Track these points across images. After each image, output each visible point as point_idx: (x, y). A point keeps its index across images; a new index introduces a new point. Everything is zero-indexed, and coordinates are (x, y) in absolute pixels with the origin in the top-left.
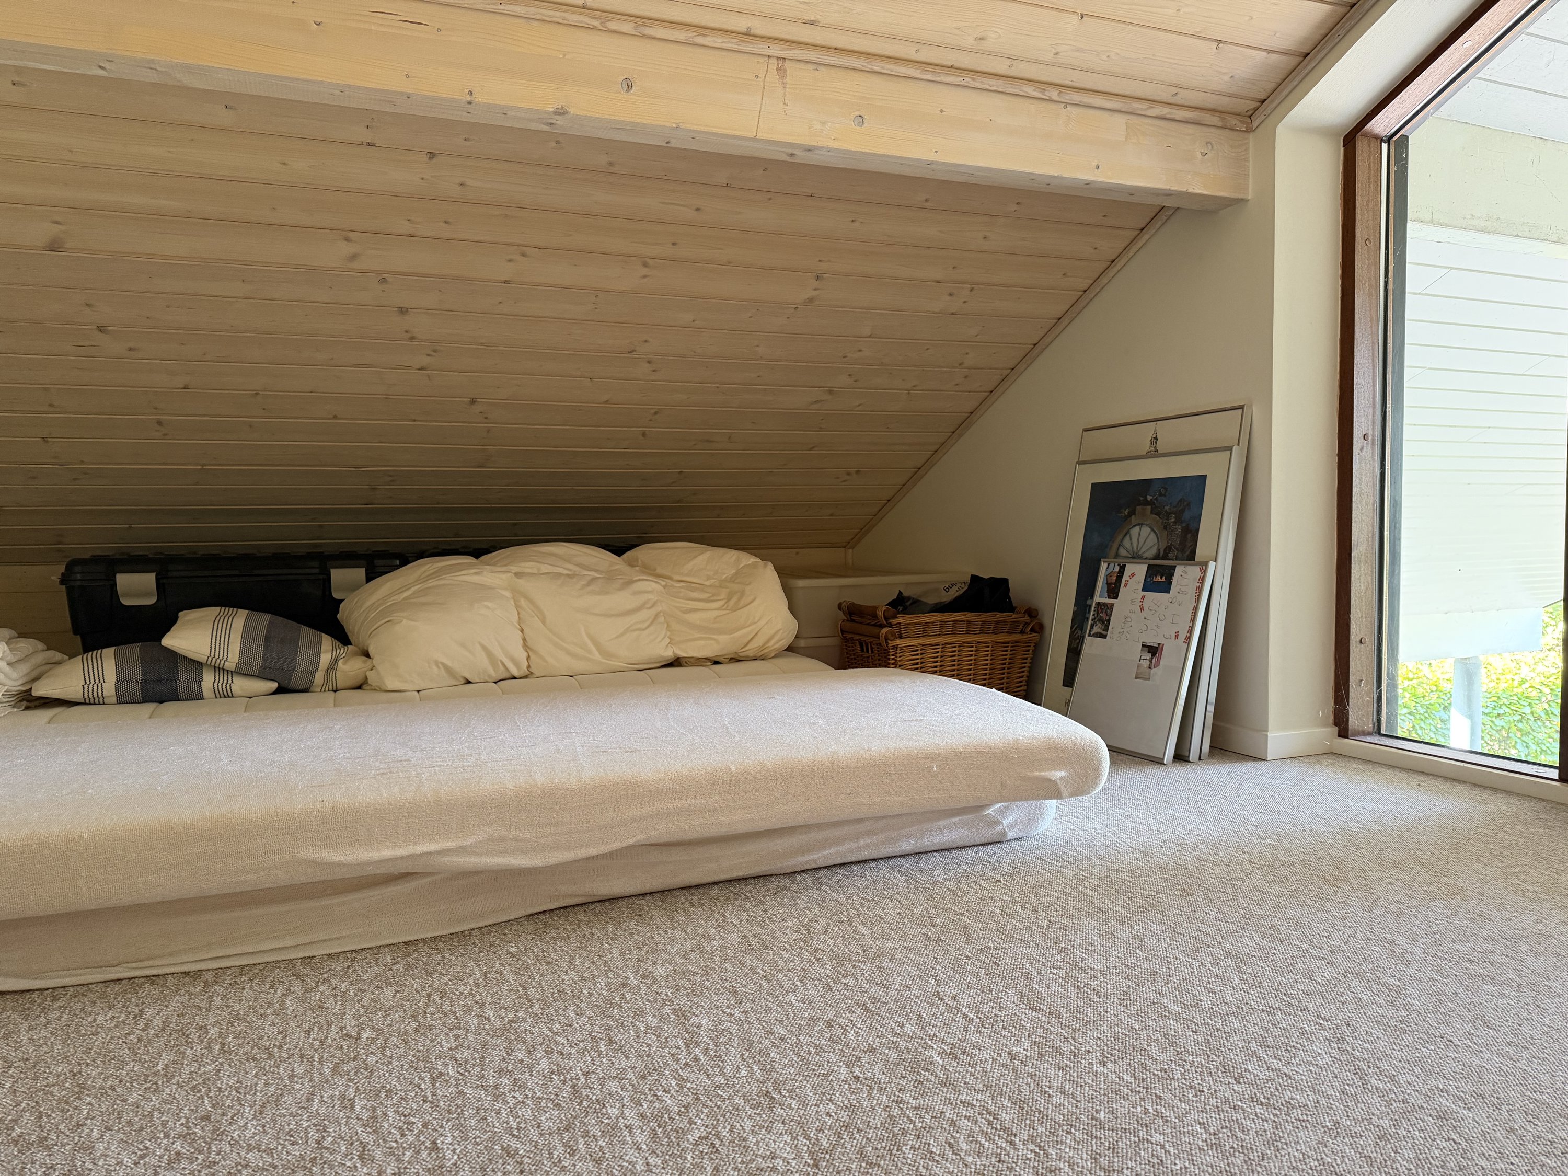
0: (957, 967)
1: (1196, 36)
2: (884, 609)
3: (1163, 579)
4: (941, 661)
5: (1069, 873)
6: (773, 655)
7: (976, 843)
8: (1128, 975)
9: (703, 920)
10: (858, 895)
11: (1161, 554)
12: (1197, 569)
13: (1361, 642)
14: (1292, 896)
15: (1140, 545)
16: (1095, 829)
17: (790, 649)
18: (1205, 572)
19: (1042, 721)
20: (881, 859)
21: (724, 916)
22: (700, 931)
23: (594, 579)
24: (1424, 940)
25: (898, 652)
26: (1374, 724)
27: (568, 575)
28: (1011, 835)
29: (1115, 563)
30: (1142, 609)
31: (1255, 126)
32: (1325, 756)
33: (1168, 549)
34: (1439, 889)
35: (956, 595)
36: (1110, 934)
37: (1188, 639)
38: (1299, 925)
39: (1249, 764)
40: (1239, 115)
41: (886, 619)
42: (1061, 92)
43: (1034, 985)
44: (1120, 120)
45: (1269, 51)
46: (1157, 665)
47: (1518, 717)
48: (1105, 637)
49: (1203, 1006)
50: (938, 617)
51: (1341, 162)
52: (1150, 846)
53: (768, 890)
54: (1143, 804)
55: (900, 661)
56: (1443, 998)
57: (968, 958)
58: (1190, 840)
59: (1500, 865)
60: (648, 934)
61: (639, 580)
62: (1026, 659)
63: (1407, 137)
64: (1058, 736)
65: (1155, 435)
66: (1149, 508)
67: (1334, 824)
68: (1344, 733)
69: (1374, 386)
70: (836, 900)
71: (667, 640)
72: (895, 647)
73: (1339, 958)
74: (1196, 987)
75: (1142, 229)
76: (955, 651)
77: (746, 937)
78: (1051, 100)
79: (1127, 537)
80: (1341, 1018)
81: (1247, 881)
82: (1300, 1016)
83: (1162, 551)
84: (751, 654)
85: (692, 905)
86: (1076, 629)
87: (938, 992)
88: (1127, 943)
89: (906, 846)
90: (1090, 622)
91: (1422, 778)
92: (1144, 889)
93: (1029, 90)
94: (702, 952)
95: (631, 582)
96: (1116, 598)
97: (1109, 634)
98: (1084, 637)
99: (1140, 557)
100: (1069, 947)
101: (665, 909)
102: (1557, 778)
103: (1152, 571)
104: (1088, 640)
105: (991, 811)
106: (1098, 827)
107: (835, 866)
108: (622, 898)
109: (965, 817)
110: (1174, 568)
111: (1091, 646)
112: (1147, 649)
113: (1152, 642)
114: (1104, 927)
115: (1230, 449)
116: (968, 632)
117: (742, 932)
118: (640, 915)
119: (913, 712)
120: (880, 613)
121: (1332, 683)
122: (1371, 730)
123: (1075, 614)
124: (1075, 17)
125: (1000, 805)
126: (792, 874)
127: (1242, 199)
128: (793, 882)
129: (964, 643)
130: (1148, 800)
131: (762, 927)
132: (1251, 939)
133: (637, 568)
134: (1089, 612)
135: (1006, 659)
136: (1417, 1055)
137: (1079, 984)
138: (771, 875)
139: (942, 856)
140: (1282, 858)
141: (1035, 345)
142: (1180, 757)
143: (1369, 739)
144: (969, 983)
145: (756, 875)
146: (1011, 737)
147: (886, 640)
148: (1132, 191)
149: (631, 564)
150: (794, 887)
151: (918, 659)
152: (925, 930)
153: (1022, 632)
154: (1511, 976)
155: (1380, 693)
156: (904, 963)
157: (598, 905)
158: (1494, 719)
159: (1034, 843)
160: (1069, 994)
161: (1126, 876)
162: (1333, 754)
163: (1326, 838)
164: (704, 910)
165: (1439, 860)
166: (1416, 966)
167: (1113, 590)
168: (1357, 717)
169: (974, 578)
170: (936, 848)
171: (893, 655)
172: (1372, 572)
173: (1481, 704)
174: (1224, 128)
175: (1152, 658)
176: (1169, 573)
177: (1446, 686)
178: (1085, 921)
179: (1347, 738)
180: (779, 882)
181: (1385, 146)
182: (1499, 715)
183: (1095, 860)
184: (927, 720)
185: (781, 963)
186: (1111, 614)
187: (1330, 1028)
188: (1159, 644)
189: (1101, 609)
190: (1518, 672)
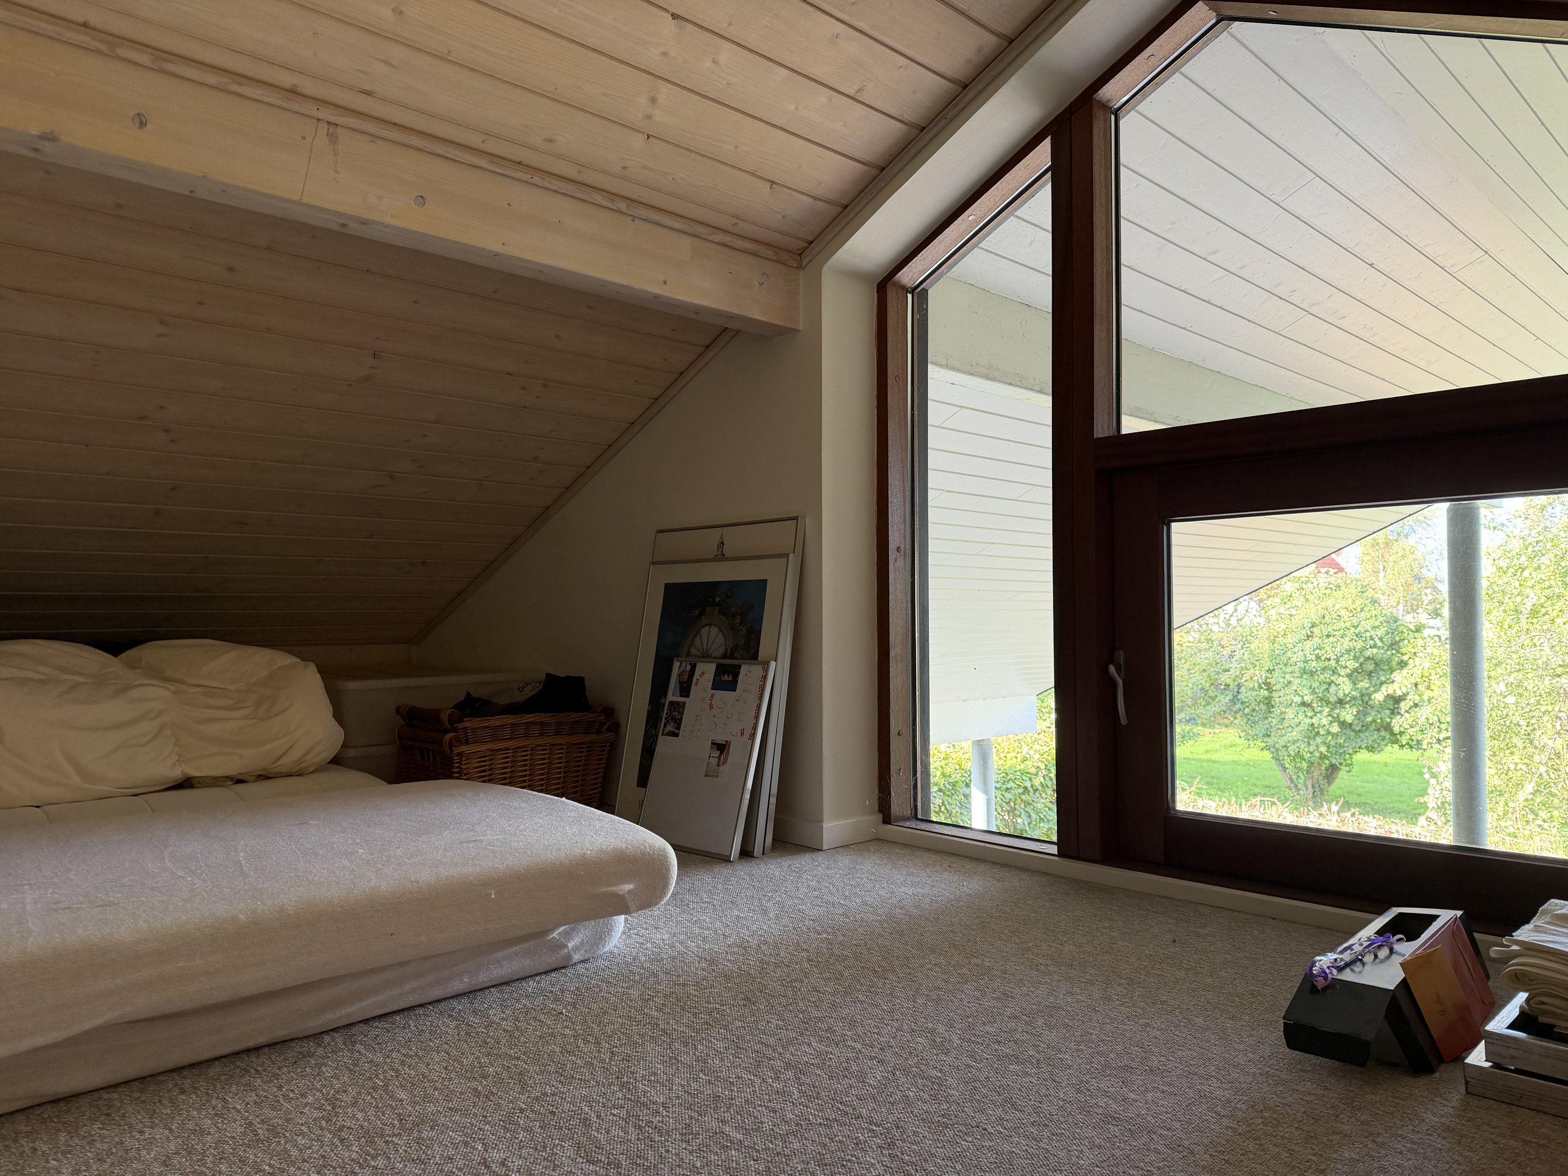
0: (509, 1123)
1: (752, 174)
2: (448, 712)
3: (730, 678)
4: (511, 767)
5: (634, 993)
6: (312, 769)
7: (539, 972)
8: (691, 1105)
9: (195, 1109)
10: (398, 1051)
11: (728, 654)
12: (760, 668)
13: (899, 734)
14: (846, 993)
15: (709, 645)
16: (663, 940)
17: (337, 761)
18: (766, 671)
19: (612, 831)
20: (430, 1003)
21: (225, 1101)
22: (191, 1125)
23: (77, 685)
24: (960, 1026)
25: (464, 759)
26: (911, 810)
27: (41, 681)
28: (576, 957)
29: (686, 661)
30: (711, 707)
31: (804, 264)
32: (872, 843)
33: (734, 649)
34: (970, 970)
35: (531, 694)
36: (674, 1060)
37: (753, 736)
38: (853, 1024)
39: (807, 855)
40: (790, 251)
41: (451, 722)
42: (629, 205)
43: (593, 1133)
44: (686, 241)
45: (815, 198)
46: (725, 762)
47: (1021, 790)
48: (677, 735)
49: (764, 1129)
50: (509, 719)
51: (875, 307)
52: (716, 952)
53: (286, 1059)
54: (710, 907)
55: (465, 769)
56: (978, 1084)
57: (522, 1111)
58: (754, 942)
59: (1017, 941)
60: (117, 1139)
61: (142, 685)
62: (602, 759)
63: (927, 291)
64: (626, 847)
65: (721, 541)
66: (717, 608)
67: (880, 911)
68: (887, 820)
69: (904, 504)
70: (371, 1061)
71: (176, 758)
72: (460, 754)
73: (889, 1056)
74: (757, 1108)
75: (708, 347)
76: (527, 755)
77: (251, 1124)
78: (619, 212)
79: (698, 637)
80: (891, 1120)
81: (806, 981)
82: (854, 1124)
83: (729, 651)
84: (284, 770)
85: (183, 1091)
86: (650, 728)
87: (484, 1159)
88: (691, 1067)
89: (458, 986)
90: (664, 720)
91: (952, 859)
92: (709, 1002)
93: (598, 198)
94: (189, 1153)
95: (130, 687)
96: (688, 696)
97: (681, 732)
98: (657, 736)
99: (709, 656)
100: (632, 1080)
101: (143, 1102)
102: (1056, 853)
103: (721, 670)
104: (661, 739)
105: (555, 934)
106: (666, 937)
107: (373, 1018)
108: (83, 1094)
109: (526, 945)
110: (740, 667)
111: (664, 745)
112: (715, 747)
113: (720, 739)
114: (668, 1051)
115: (786, 556)
116: (541, 734)
117: (247, 1119)
118: (108, 1115)
119: (472, 831)
120: (444, 717)
121: (876, 774)
122: (909, 815)
123: (649, 713)
124: (640, 135)
125: (564, 927)
126: (316, 1036)
127: (794, 329)
128: (319, 1045)
129: (537, 746)
130: (715, 902)
131: (273, 1108)
132: (809, 1045)
133: (140, 671)
134: (663, 711)
135: (581, 761)
136: (958, 1149)
137: (641, 1122)
138: (292, 1040)
139: (500, 992)
140: (836, 952)
141: (610, 446)
142: (746, 853)
143: (908, 824)
144: (521, 1141)
145: (272, 1042)
146: (578, 851)
147: (451, 746)
148: (698, 310)
149: (132, 666)
150: (320, 1051)
151: (486, 766)
152: (474, 1084)
153: (598, 732)
154: (1031, 1053)
155: (916, 779)
156: (447, 1128)
157: (48, 1106)
158: (1004, 793)
159: (601, 963)
160: (629, 1137)
161: (692, 990)
162: (878, 841)
163: (875, 928)
164: (197, 1096)
165: (969, 941)
166: (954, 1053)
167: (685, 690)
168: (898, 805)
169: (549, 676)
170: (494, 983)
171: (457, 763)
172: (906, 670)
173: (994, 780)
174: (778, 262)
175: (720, 756)
176: (735, 672)
177: (968, 765)
178: (649, 1046)
179: (890, 824)
180: (301, 1047)
181: (910, 296)
182: (1007, 789)
183: (661, 975)
184: (487, 839)
185: (294, 1153)
186: (683, 714)
187: (881, 1134)
188: (727, 741)
189: (674, 707)
190: (1020, 751)
